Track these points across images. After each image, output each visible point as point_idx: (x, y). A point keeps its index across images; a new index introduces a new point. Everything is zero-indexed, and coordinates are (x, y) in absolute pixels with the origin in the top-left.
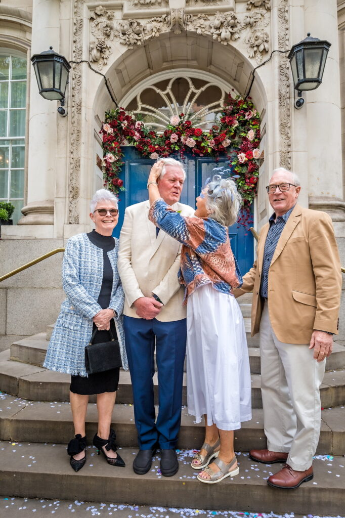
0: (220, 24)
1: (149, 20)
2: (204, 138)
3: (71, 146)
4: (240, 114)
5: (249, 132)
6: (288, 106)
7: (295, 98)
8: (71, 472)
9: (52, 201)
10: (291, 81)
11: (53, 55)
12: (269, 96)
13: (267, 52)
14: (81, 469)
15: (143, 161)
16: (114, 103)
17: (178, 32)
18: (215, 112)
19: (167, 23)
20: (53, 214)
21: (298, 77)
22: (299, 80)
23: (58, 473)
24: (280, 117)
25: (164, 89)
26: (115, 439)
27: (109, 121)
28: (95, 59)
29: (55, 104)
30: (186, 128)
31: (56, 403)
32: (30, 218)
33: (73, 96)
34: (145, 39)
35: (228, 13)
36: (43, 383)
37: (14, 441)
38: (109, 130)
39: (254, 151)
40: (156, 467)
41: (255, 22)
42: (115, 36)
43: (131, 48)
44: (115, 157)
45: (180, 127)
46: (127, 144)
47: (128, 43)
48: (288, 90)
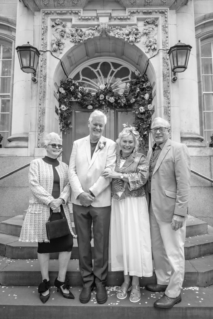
0: (129, 33)
1: (87, 29)
2: (120, 97)
3: (40, 101)
4: (141, 84)
5: (146, 95)
6: (168, 81)
7: (172, 76)
8: (41, 304)
9: (27, 134)
10: (170, 66)
11: (30, 47)
12: (157, 75)
13: (156, 50)
14: (47, 302)
15: (83, 110)
16: (66, 75)
17: (104, 36)
18: (125, 83)
19: (98, 31)
20: (28, 141)
21: (174, 65)
22: (174, 66)
23: (32, 305)
24: (163, 87)
25: (96, 68)
26: (68, 282)
27: (62, 86)
28: (55, 50)
29: (30, 76)
30: (108, 91)
31: (30, 260)
32: (13, 144)
33: (41, 71)
34: (85, 39)
35: (133, 26)
36: (22, 247)
37: (3, 285)
38: (63, 91)
39: (148, 106)
40: (94, 298)
41: (149, 32)
42: (67, 37)
43: (77, 44)
44: (66, 108)
45: (105, 91)
46: (73, 100)
47: (75, 41)
48: (168, 71)
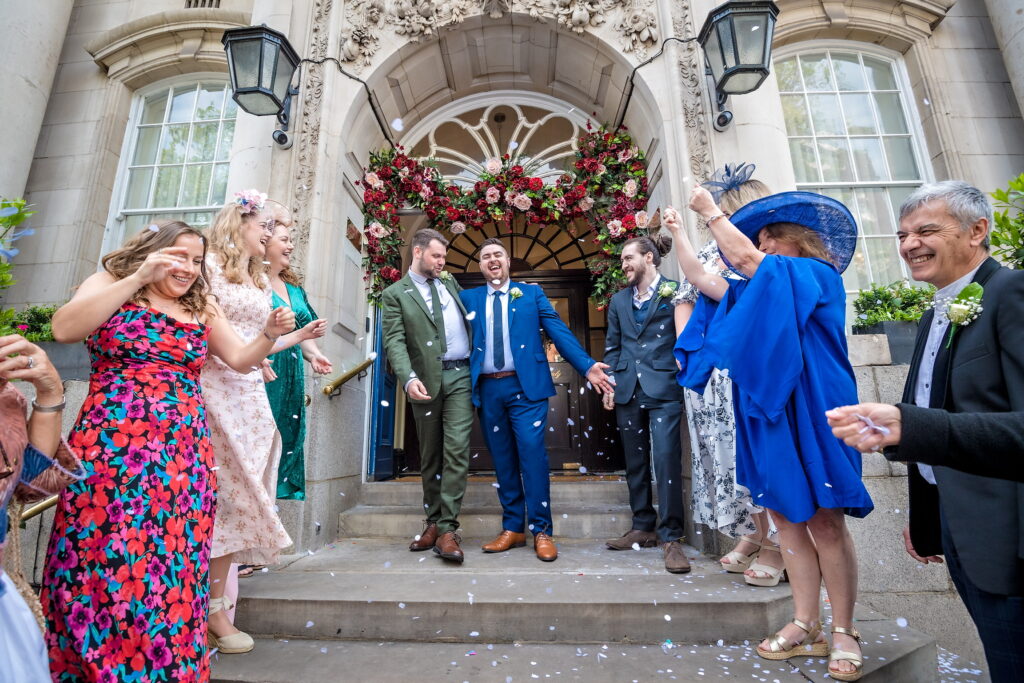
2: (547, 194)
3: (295, 199)
5: (627, 183)
6: (702, 126)
7: (712, 113)
11: (262, 30)
12: (664, 112)
13: (654, 43)
16: (387, 142)
17: (496, 15)
19: (477, 2)
21: (725, 64)
22: (726, 69)
25: (474, 122)
27: (376, 167)
28: (349, 55)
30: (514, 178)
33: (306, 115)
34: (438, 25)
38: (377, 183)
39: (637, 215)
42: (388, 22)
43: (415, 39)
44: (387, 229)
45: (504, 175)
46: (408, 208)
47: (409, 30)
48: (699, 100)
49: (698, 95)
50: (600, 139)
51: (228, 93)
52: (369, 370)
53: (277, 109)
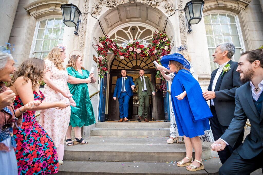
2: (145, 49)
3: (79, 49)
5: (165, 47)
6: (184, 32)
7: (187, 29)
11: (71, 5)
12: (175, 28)
13: (173, 10)
16: (104, 35)
17: (132, 2)
22: (190, 18)
25: (127, 30)
27: (101, 41)
28: (94, 12)
30: (137, 45)
33: (83, 27)
34: (117, 5)
38: (101, 45)
42: (104, 4)
43: (111, 8)
44: (104, 57)
45: (134, 44)
46: (109, 52)
47: (110, 6)
48: (184, 26)
49: (184, 24)
50: (159, 35)
51: (62, 21)
52: (99, 93)
53: (75, 26)
